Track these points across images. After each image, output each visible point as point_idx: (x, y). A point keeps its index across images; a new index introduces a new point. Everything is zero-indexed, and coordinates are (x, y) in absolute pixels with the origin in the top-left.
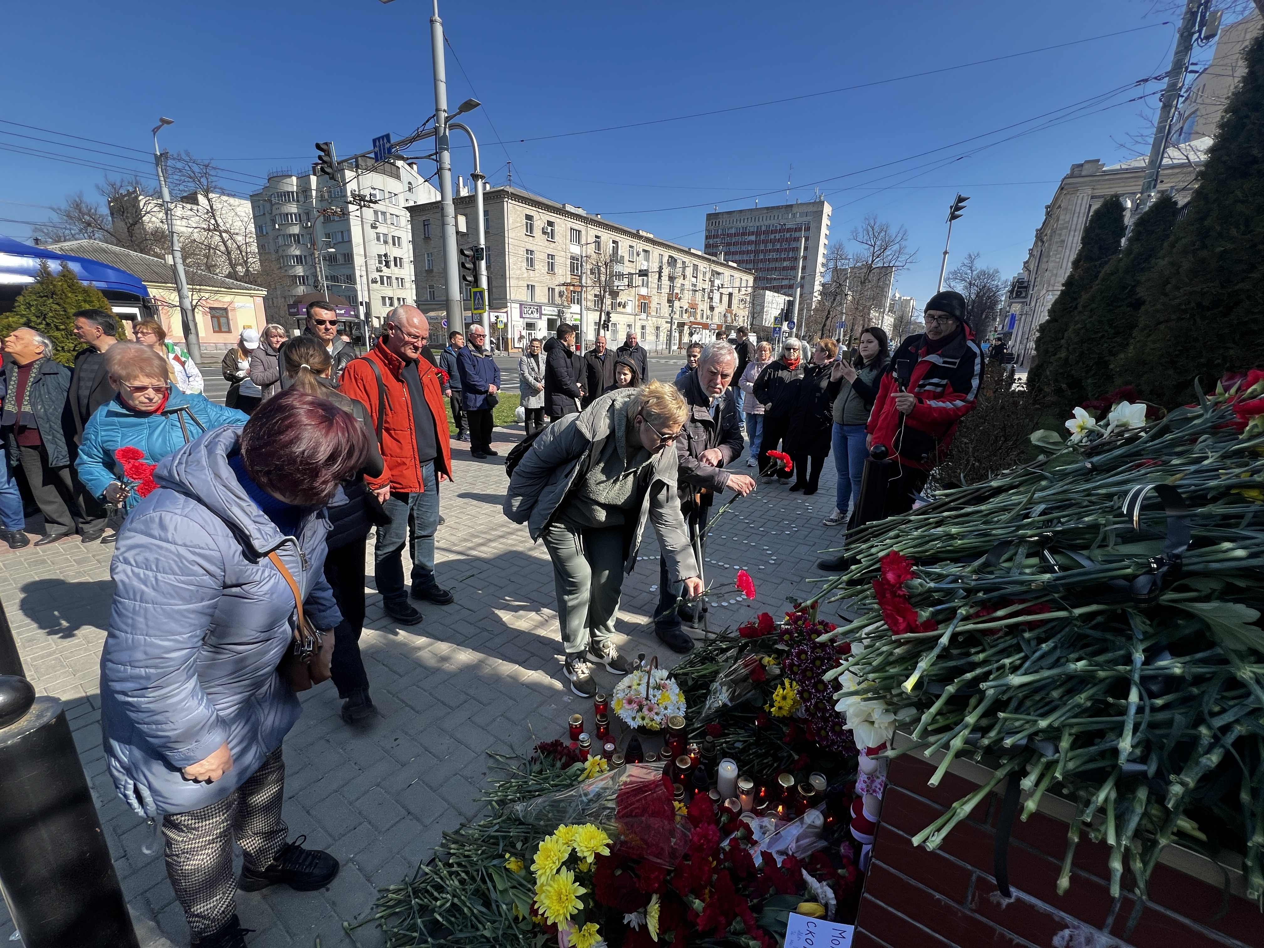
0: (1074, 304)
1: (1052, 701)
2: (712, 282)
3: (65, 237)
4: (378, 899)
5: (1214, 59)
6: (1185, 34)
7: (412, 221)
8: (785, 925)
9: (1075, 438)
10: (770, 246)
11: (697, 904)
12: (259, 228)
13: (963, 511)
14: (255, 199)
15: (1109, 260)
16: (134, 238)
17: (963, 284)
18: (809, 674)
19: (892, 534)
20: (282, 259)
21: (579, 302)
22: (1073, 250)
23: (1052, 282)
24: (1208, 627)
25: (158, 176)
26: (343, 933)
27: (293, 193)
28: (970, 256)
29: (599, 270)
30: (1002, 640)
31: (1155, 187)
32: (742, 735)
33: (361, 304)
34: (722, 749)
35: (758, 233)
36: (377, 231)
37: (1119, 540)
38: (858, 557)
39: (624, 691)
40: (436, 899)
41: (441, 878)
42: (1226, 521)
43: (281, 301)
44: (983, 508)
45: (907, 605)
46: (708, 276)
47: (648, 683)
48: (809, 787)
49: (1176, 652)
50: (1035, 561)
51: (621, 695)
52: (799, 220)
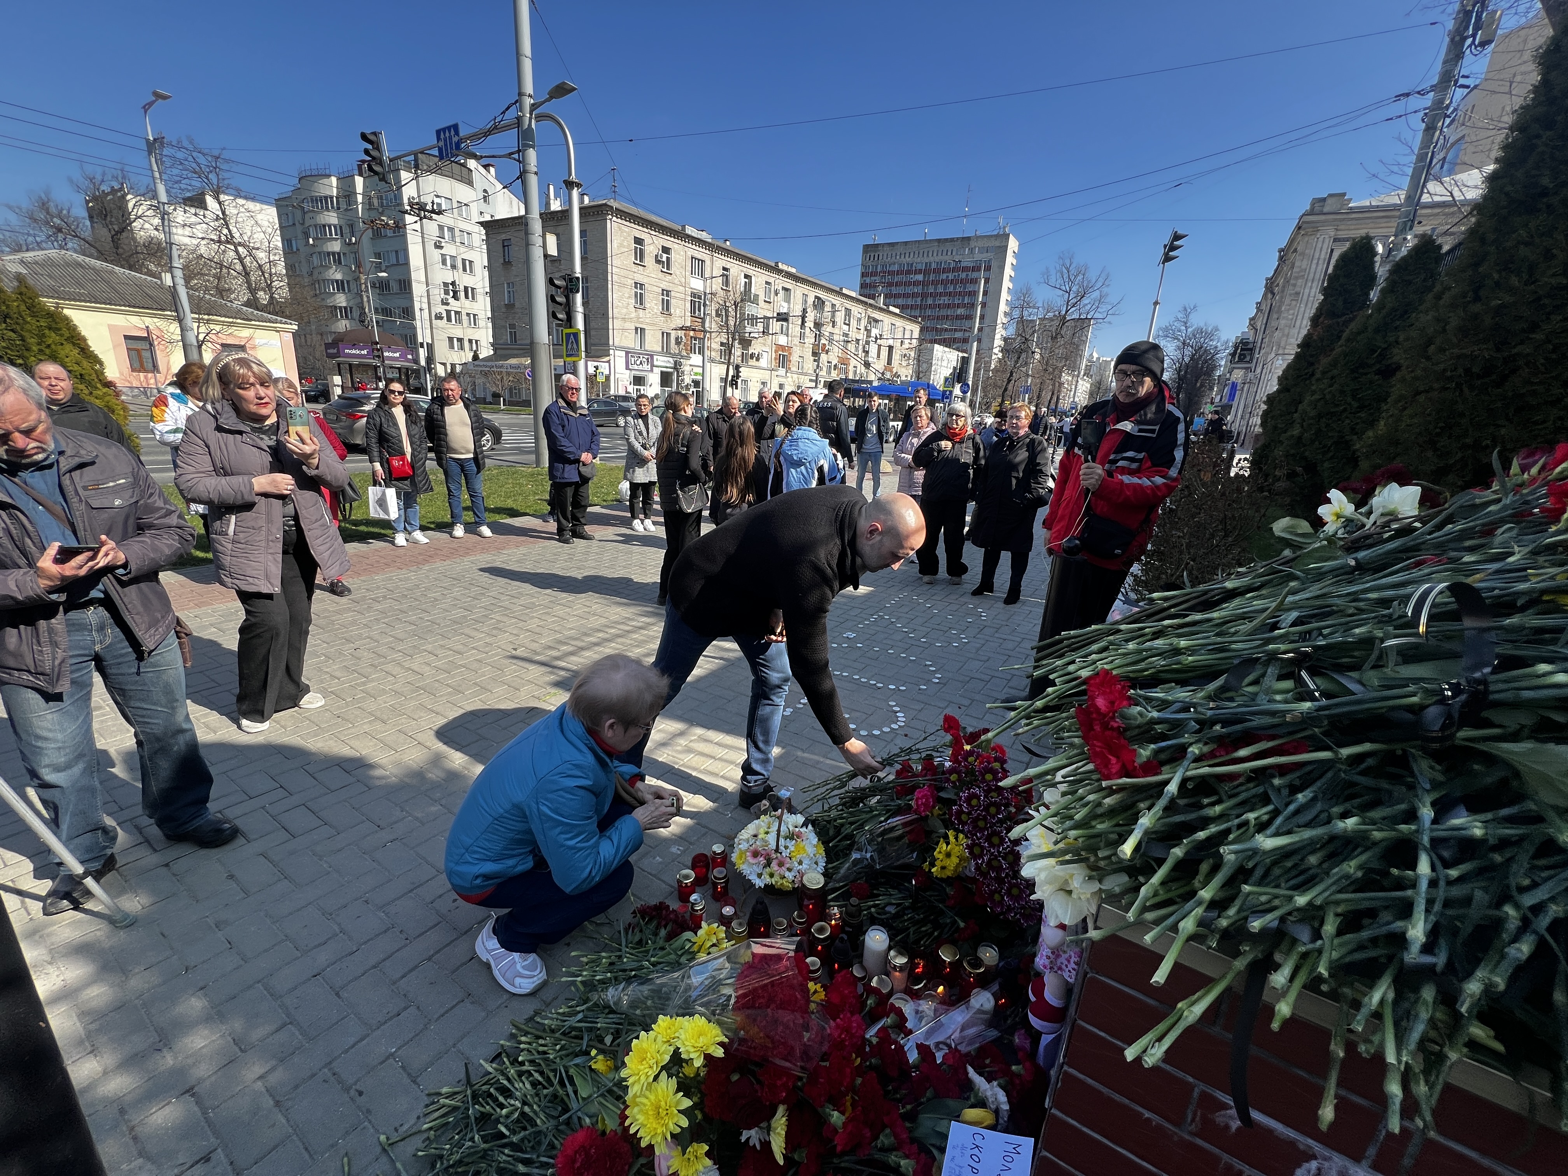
0: (1311, 370)
1: (1310, 869)
2: (868, 331)
3: (27, 245)
4: (427, 1106)
5: (1488, 72)
6: (1457, 38)
7: (488, 241)
8: (945, 1137)
9: (1330, 529)
10: (940, 289)
11: (836, 1117)
12: (287, 242)
13: (1188, 619)
14: (281, 204)
15: (1355, 317)
16: (120, 251)
17: (1176, 343)
18: (981, 824)
19: (1095, 647)
20: (318, 284)
21: (701, 352)
22: (1310, 305)
23: (1282, 344)
24: (1517, 774)
25: (152, 171)
26: (378, 1150)
27: (332, 197)
28: (1185, 309)
29: (727, 311)
30: (1244, 788)
31: (1411, 228)
32: (896, 896)
33: (422, 345)
34: (870, 913)
35: (926, 272)
36: (443, 251)
37: (1400, 659)
38: (1051, 677)
39: (748, 841)
40: (502, 1106)
41: (509, 1080)
42: (1539, 635)
43: (316, 338)
44: (1215, 615)
45: (1122, 741)
46: (864, 322)
47: (779, 831)
48: (977, 962)
49: (1474, 807)
50: (1288, 684)
51: (744, 846)
52: (978, 256)
